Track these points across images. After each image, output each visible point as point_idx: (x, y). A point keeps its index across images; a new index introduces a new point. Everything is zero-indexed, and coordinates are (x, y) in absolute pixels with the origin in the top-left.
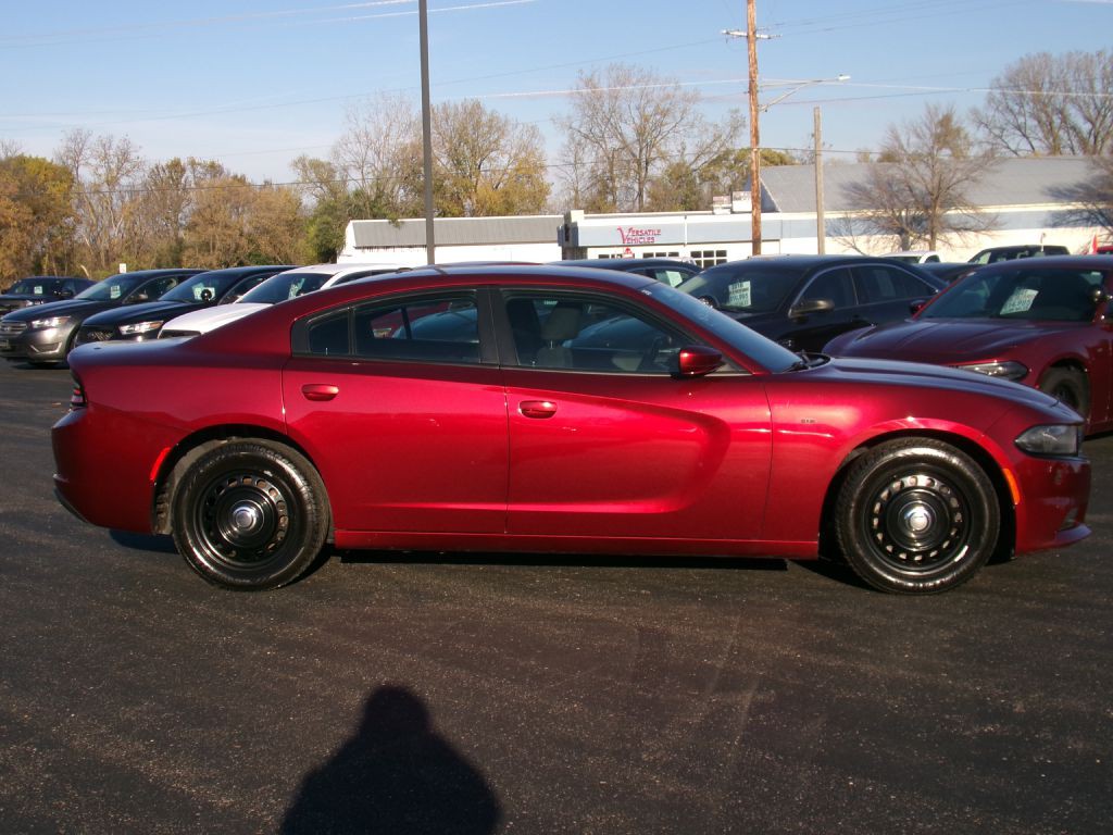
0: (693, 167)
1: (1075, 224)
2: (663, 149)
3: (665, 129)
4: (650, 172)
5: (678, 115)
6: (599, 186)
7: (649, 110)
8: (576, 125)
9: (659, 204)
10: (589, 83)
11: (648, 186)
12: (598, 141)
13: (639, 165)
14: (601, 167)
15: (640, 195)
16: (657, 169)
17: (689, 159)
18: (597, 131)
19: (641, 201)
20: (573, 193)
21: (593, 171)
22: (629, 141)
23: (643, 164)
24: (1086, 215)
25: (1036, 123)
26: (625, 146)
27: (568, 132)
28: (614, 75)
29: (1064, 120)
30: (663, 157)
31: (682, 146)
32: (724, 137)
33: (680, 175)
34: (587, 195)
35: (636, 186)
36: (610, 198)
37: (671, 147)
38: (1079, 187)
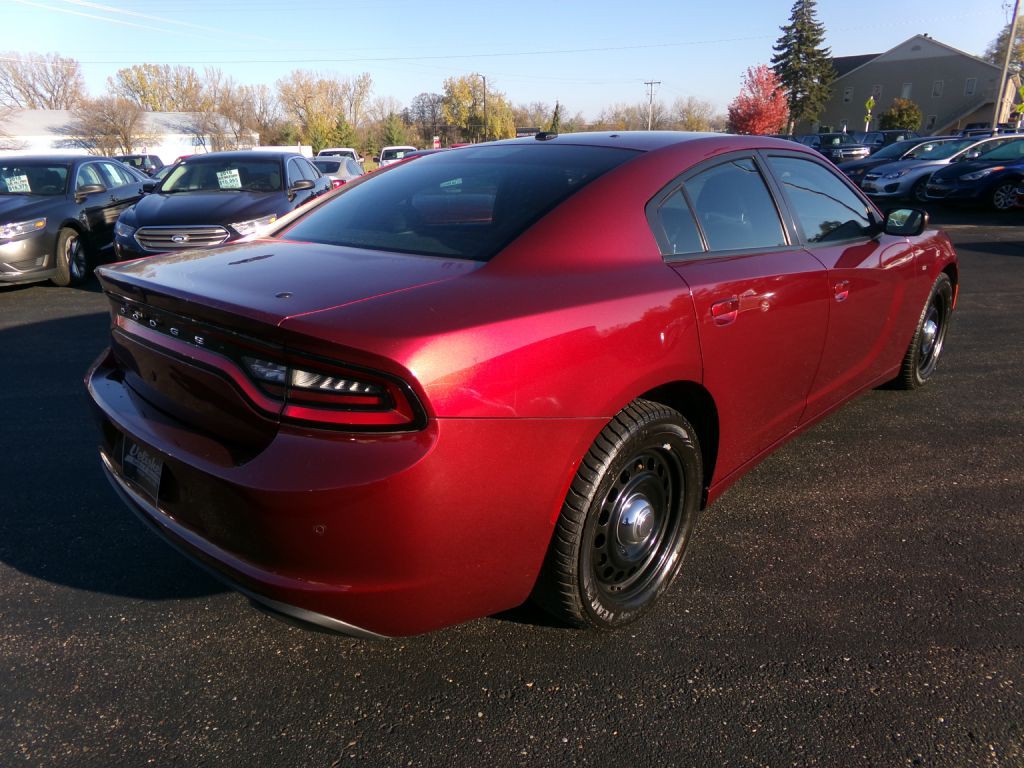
25: (18, 91)
29: (34, 90)
38: (66, 127)
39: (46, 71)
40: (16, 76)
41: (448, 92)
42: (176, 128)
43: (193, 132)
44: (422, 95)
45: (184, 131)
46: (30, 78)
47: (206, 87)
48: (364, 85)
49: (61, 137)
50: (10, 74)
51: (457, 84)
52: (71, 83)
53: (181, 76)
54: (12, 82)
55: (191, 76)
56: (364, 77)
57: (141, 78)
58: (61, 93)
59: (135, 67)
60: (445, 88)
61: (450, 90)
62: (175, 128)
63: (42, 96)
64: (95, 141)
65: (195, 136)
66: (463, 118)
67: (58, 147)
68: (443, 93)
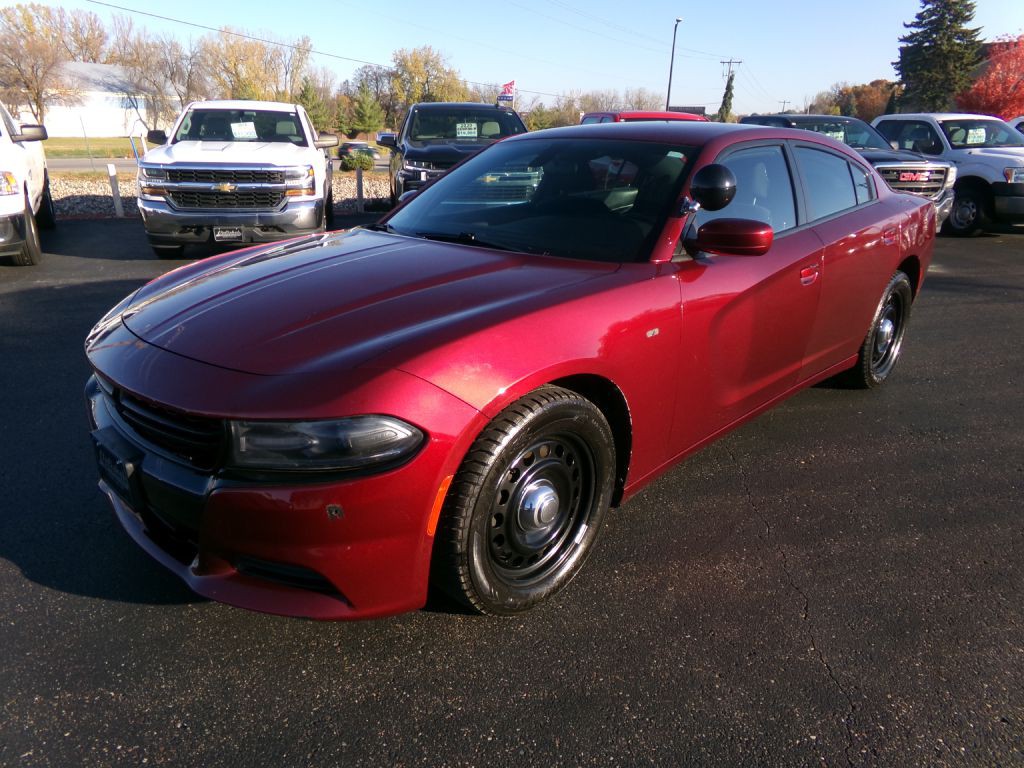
41: (400, 65)
43: (122, 90)
45: (110, 88)
47: (112, 38)
48: (303, 49)
51: (409, 57)
53: (82, 21)
55: (93, 23)
56: (304, 42)
57: (29, 20)
59: (19, 7)
60: (395, 61)
61: (402, 63)
62: (97, 83)
65: (125, 95)
66: (416, 95)
68: (392, 66)
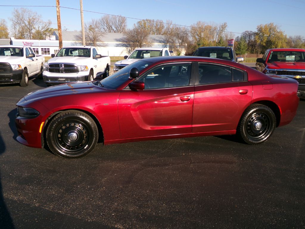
0: (41, 31)
1: (120, 46)
2: (34, 27)
3: (35, 23)
4: (32, 32)
5: (37, 20)
6: (21, 34)
7: (31, 18)
8: (14, 20)
9: (34, 38)
10: (17, 11)
11: (31, 34)
12: (20, 24)
13: (29, 30)
14: (21, 30)
15: (30, 36)
16: (33, 31)
17: (40, 29)
18: (19, 22)
19: (30, 37)
20: (15, 35)
21: (19, 30)
22: (26, 24)
23: (30, 30)
24: (122, 45)
25: (107, 28)
26: (26, 25)
27: (12, 21)
28: (22, 10)
29: (111, 27)
30: (34, 28)
31: (38, 27)
32: (47, 25)
33: (38, 32)
34: (18, 35)
35: (29, 34)
36: (23, 37)
37: (36, 27)
38: (120, 39)
39: (116, 21)
40: (107, 23)
41: (259, 30)
42: (157, 41)
43: (163, 42)
44: (246, 31)
46: (111, 23)
47: (165, 27)
48: (224, 27)
49: (118, 43)
50: (105, 22)
51: (263, 27)
52: (123, 25)
53: (158, 23)
54: (105, 25)
55: (161, 23)
56: (224, 24)
57: (145, 24)
58: (119, 28)
59: (143, 20)
60: (257, 29)
63: (113, 29)
64: (129, 44)
65: (164, 44)
66: (264, 41)
67: (117, 46)
68: (256, 31)
